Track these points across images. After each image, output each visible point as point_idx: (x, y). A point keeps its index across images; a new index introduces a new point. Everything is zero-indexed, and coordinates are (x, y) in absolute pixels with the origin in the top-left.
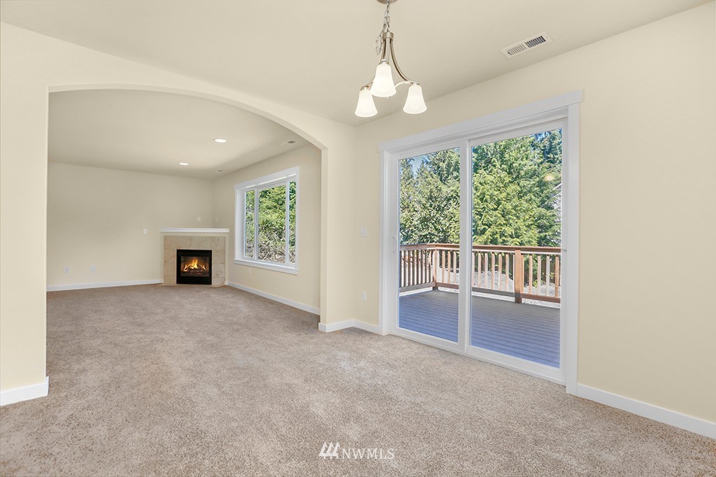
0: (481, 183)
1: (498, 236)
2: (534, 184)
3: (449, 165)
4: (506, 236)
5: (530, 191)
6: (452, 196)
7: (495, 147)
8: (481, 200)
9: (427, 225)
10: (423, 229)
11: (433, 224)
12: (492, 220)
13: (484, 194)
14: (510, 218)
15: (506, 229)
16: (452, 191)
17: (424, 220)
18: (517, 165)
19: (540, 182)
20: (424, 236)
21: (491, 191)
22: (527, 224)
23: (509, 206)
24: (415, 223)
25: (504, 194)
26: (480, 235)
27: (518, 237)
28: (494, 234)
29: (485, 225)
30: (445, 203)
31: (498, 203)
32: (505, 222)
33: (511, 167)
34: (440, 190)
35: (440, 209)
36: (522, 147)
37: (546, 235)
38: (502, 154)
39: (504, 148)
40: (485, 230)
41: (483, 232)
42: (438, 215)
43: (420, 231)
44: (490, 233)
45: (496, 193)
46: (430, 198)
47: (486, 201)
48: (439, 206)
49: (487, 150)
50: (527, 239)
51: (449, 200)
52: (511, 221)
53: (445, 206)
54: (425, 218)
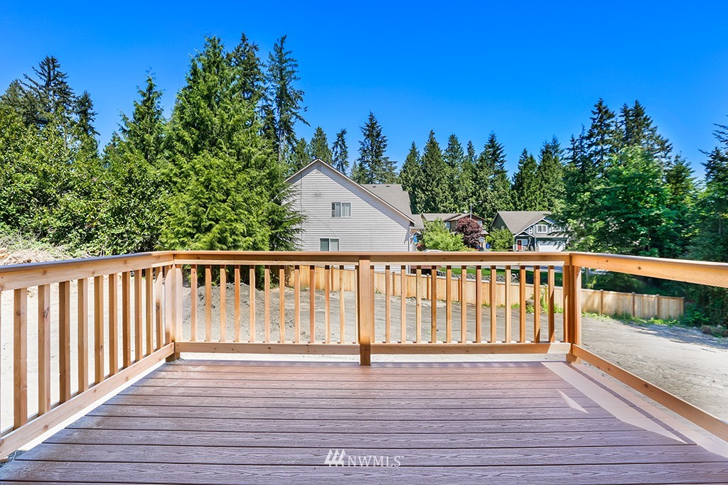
0: (205, 166)
1: (228, 234)
2: (265, 176)
3: (158, 140)
4: (237, 235)
5: (260, 183)
6: (163, 181)
7: (222, 126)
8: (207, 187)
9: (123, 219)
10: (117, 225)
11: (133, 218)
12: (220, 214)
13: (209, 180)
14: (241, 213)
15: (237, 226)
16: (163, 174)
17: (118, 213)
18: (247, 151)
19: (270, 174)
20: (118, 235)
21: (218, 178)
22: (260, 220)
23: (239, 199)
24: (102, 215)
25: (233, 184)
26: (204, 232)
27: (250, 235)
28: (222, 231)
29: (211, 220)
30: (152, 189)
31: (227, 193)
32: (236, 217)
33: (239, 153)
34: (145, 171)
35: (144, 198)
36: (251, 132)
37: (277, 233)
38: (230, 137)
39: (232, 129)
40: (211, 227)
41: (209, 229)
42: (141, 206)
43: (110, 227)
44: (217, 231)
45: (224, 180)
46: (129, 180)
47: (212, 189)
48: (143, 193)
49: (212, 128)
50: (260, 238)
51: (157, 186)
52: (242, 217)
53: (152, 193)
54: (120, 208)
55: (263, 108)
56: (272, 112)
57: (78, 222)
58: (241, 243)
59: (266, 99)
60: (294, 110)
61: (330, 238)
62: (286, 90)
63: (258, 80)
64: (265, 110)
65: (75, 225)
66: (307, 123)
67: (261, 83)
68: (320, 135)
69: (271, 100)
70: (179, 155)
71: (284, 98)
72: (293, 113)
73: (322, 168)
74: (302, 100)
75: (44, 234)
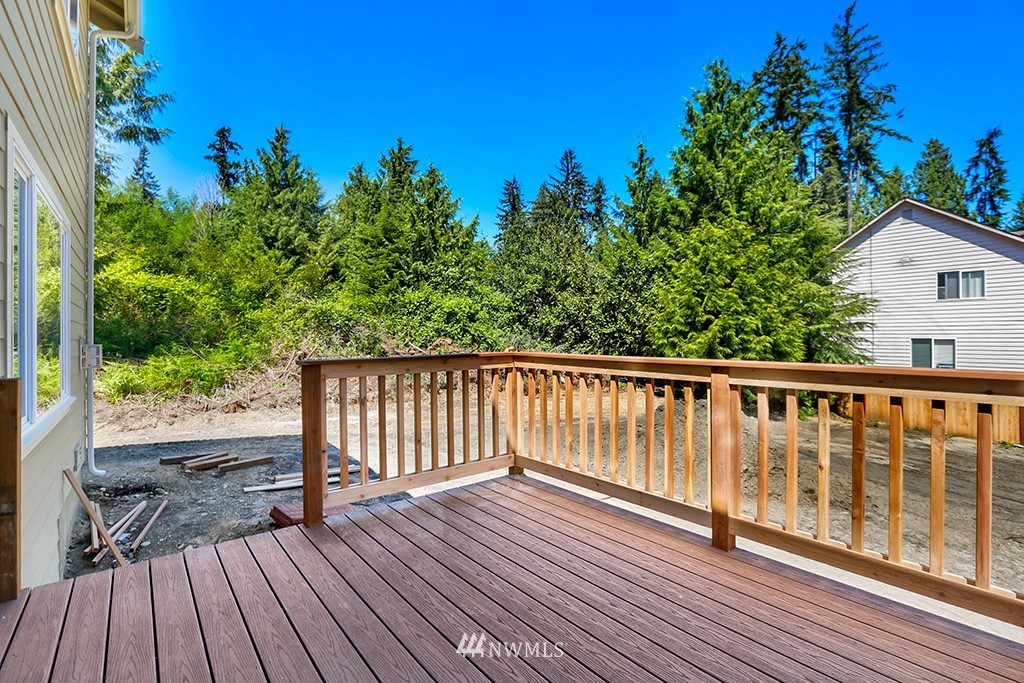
0: (702, 242)
1: (732, 332)
2: (797, 243)
3: (651, 217)
4: (746, 333)
5: (789, 255)
6: (656, 267)
7: (728, 181)
8: (703, 269)
9: (615, 317)
10: (608, 322)
11: (623, 314)
12: (722, 304)
13: (706, 260)
14: (754, 301)
15: (747, 320)
16: (657, 258)
17: (609, 308)
18: (766, 209)
19: (807, 238)
21: (719, 255)
22: (784, 311)
23: (752, 280)
24: (594, 313)
25: (743, 260)
26: (701, 331)
27: (768, 334)
28: (724, 329)
29: (709, 313)
30: (644, 278)
31: (733, 274)
32: (744, 307)
33: (755, 214)
34: (636, 258)
35: (636, 289)
36: (774, 179)
37: (819, 329)
38: (740, 194)
39: (744, 182)
40: (709, 322)
41: (706, 325)
42: (632, 300)
43: (602, 326)
44: (716, 328)
45: (728, 257)
46: (620, 270)
47: (711, 271)
48: (634, 284)
49: (714, 187)
50: (784, 337)
51: (652, 273)
52: (755, 306)
53: (644, 284)
54: (609, 303)
55: (818, 134)
56: (835, 137)
57: (573, 321)
58: (753, 345)
59: (822, 119)
60: (875, 123)
61: (933, 338)
62: (859, 94)
63: (806, 94)
64: (821, 137)
65: (570, 324)
66: (906, 138)
67: (813, 98)
68: (935, 152)
69: (830, 119)
70: (674, 231)
71: (855, 107)
72: (875, 129)
73: (915, 214)
74: (892, 99)
75: (546, 334)
